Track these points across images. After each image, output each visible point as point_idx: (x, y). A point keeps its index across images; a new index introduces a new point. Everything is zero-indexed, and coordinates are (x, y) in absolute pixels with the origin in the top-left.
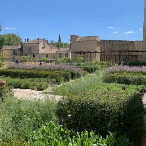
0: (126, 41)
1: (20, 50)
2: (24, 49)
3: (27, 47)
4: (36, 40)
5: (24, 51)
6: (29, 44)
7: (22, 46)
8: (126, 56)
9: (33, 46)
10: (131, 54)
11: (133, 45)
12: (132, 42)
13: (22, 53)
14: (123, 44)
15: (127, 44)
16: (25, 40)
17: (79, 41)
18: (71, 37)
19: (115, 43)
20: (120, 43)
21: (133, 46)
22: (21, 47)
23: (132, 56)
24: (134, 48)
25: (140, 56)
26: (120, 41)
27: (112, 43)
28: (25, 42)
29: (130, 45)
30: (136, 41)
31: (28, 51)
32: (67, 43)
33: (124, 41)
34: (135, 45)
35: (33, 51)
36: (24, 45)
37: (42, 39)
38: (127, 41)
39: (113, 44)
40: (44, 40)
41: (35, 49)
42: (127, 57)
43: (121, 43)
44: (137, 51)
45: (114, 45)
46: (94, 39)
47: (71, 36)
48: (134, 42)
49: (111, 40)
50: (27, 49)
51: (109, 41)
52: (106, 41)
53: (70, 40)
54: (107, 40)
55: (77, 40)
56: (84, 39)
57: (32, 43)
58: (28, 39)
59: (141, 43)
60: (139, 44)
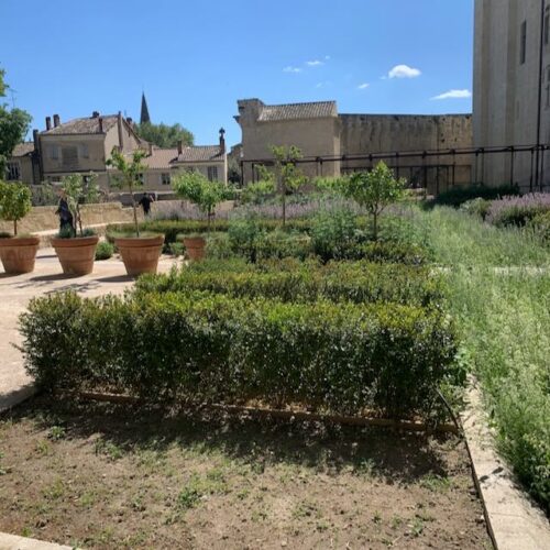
0: (416, 117)
1: (32, 159)
2: (47, 155)
3: (60, 149)
4: (86, 119)
5: (49, 165)
6: (64, 135)
7: (40, 142)
8: (417, 169)
9: (83, 144)
10: (434, 160)
11: (439, 129)
12: (436, 119)
13: (42, 172)
14: (408, 129)
15: (420, 129)
16: (48, 119)
17: (271, 122)
18: (241, 108)
19: (382, 125)
20: (397, 125)
21: (440, 134)
22: (36, 150)
23: (437, 166)
24: (443, 141)
25: (463, 166)
26: (396, 117)
27: (370, 123)
28: (48, 129)
29: (429, 128)
30: (449, 115)
31: (64, 163)
32: (177, 126)
33: (410, 116)
34: (446, 129)
35: (83, 164)
36: (44, 139)
37: (109, 117)
38: (418, 116)
39: (373, 130)
40: (119, 116)
41: (91, 156)
42: (422, 172)
43: (401, 125)
44: (453, 152)
45: (377, 132)
46: (325, 114)
47: (239, 102)
48: (440, 120)
49: (367, 115)
50: (60, 155)
51: (363, 117)
52: (350, 118)
53: (237, 118)
54: (355, 116)
55: (261, 118)
56: (286, 115)
57: (75, 131)
58: (56, 117)
59: (463, 121)
60: (458, 126)
